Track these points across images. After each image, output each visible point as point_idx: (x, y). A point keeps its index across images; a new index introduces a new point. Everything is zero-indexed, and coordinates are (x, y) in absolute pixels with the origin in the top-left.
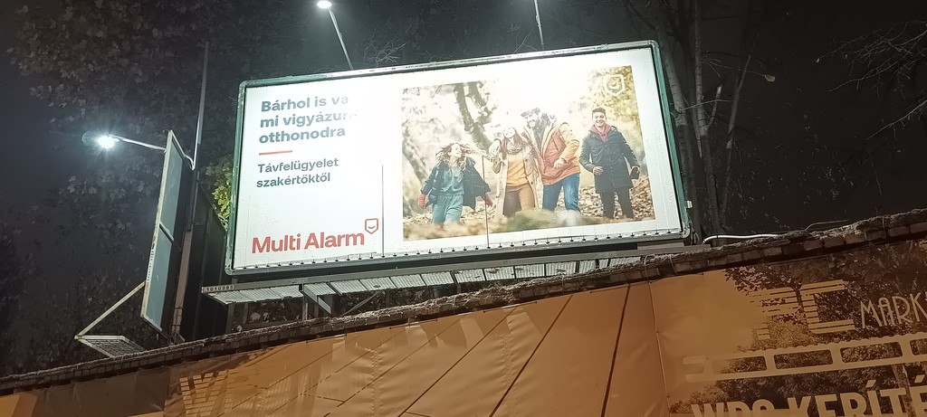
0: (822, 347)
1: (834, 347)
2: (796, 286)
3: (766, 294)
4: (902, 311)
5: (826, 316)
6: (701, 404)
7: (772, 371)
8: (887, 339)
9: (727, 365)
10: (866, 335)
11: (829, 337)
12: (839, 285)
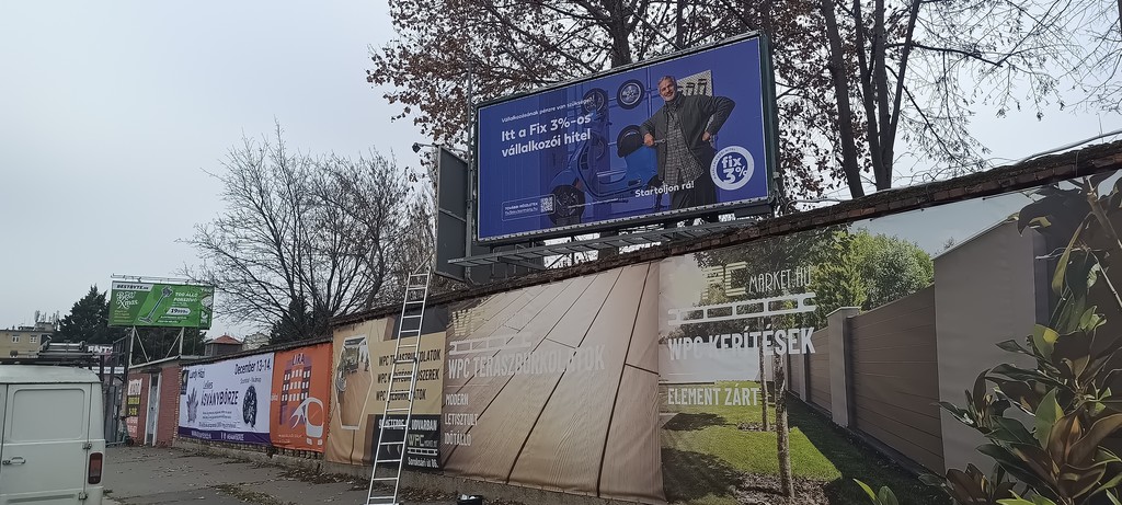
0: (729, 305)
1: (734, 305)
2: (724, 265)
3: (710, 270)
4: (769, 283)
5: (734, 285)
6: (672, 338)
7: (706, 319)
8: (759, 301)
9: (686, 315)
10: (749, 297)
11: (733, 299)
12: (742, 265)
